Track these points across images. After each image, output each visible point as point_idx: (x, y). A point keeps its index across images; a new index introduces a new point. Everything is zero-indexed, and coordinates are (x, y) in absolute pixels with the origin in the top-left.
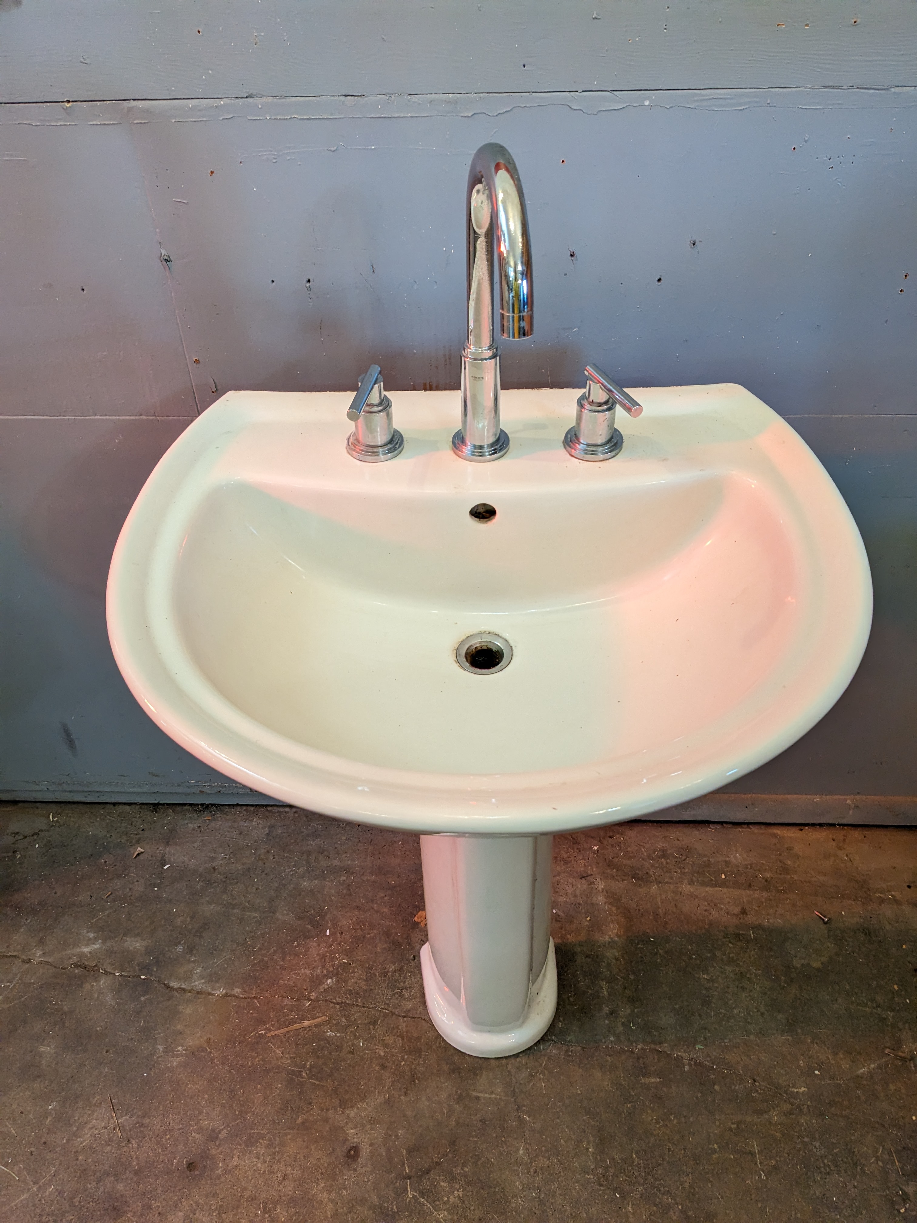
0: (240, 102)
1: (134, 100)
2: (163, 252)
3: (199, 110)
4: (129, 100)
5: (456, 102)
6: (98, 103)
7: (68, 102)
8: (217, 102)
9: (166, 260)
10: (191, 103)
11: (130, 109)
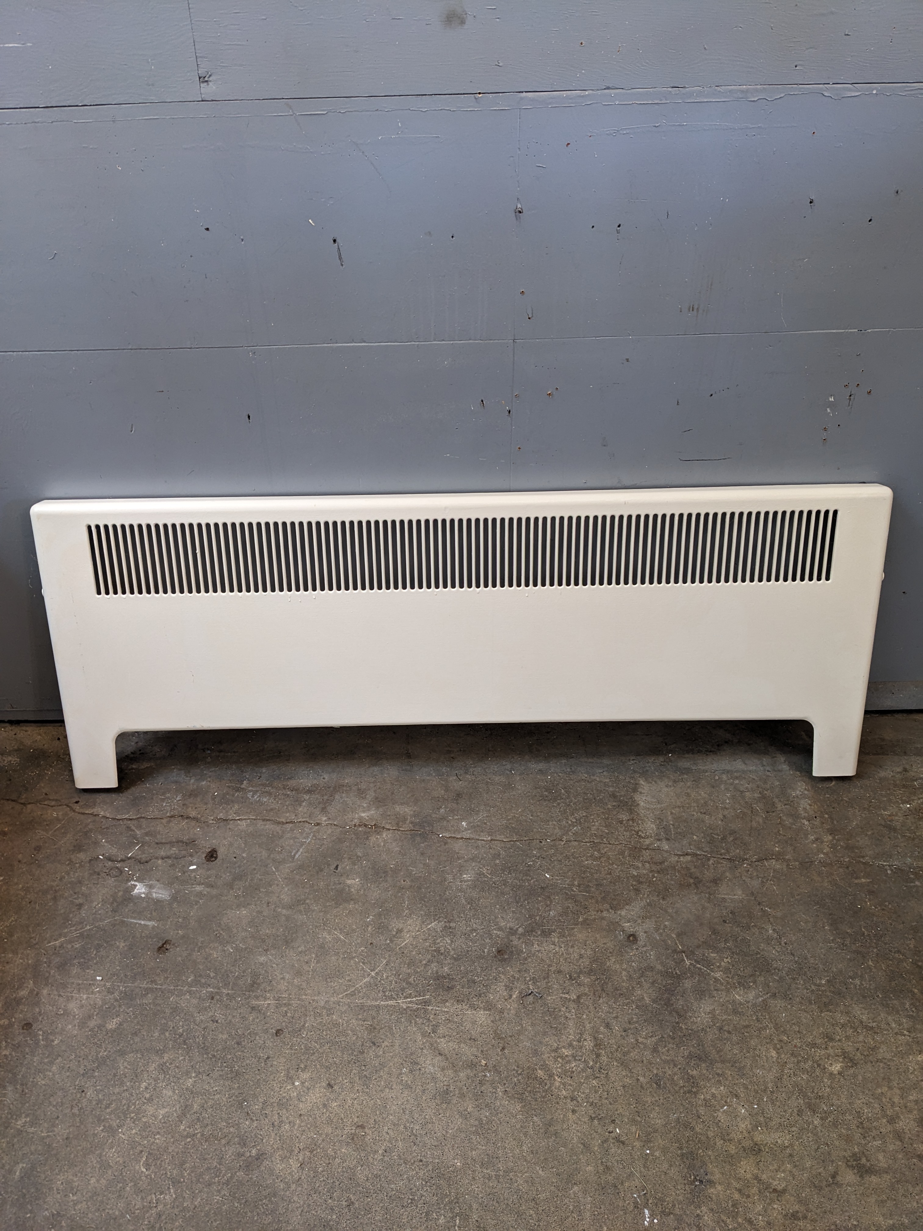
0: (599, 92)
1: (526, 92)
2: (519, 206)
3: (570, 99)
4: (523, 92)
5: (747, 91)
6: (501, 94)
7: (480, 93)
8: (583, 93)
9: (520, 212)
10: (564, 94)
11: (522, 98)
